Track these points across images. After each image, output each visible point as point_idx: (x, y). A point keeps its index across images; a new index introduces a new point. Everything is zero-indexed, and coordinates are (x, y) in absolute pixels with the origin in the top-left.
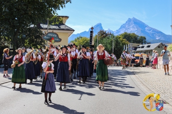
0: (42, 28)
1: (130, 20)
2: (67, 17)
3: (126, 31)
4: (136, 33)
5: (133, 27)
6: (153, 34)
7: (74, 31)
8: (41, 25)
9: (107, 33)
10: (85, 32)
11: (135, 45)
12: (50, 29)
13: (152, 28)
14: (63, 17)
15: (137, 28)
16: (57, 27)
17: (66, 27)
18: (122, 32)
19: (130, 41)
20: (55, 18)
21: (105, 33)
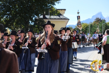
7: (69, 19)
8: (46, 16)
9: (101, 19)
10: (89, 19)
16: (58, 17)
17: (64, 18)
20: (54, 12)
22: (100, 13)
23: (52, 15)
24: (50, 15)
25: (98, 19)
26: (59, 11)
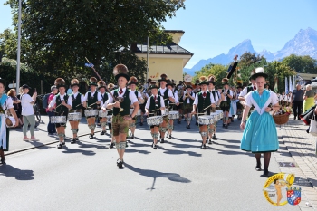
0: (140, 52)
1: (302, 32)
2: (182, 32)
3: (295, 53)
4: (312, 56)
5: (308, 45)
7: (192, 55)
8: (138, 46)
9: (256, 56)
10: (223, 55)
11: (309, 76)
12: (152, 53)
14: (174, 32)
15: (315, 46)
16: (166, 49)
17: (180, 50)
18: (288, 54)
19: (299, 70)
20: (160, 36)
21: (253, 57)
22: (248, 43)
23: (155, 44)
24: (151, 44)
25: (249, 55)
26: (170, 34)
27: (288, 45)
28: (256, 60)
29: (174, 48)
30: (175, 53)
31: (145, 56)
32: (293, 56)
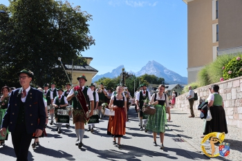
1: (150, 63)
2: (91, 59)
3: (147, 73)
4: (155, 75)
6: (170, 76)
7: (97, 71)
10: (109, 73)
11: (155, 85)
12: (74, 70)
13: (170, 71)
14: (87, 58)
17: (90, 69)
18: (143, 74)
19: (150, 82)
21: (127, 74)
25: (125, 73)
27: (143, 69)
28: (129, 76)
29: (87, 68)
30: (87, 70)
31: (70, 71)
32: (146, 75)
